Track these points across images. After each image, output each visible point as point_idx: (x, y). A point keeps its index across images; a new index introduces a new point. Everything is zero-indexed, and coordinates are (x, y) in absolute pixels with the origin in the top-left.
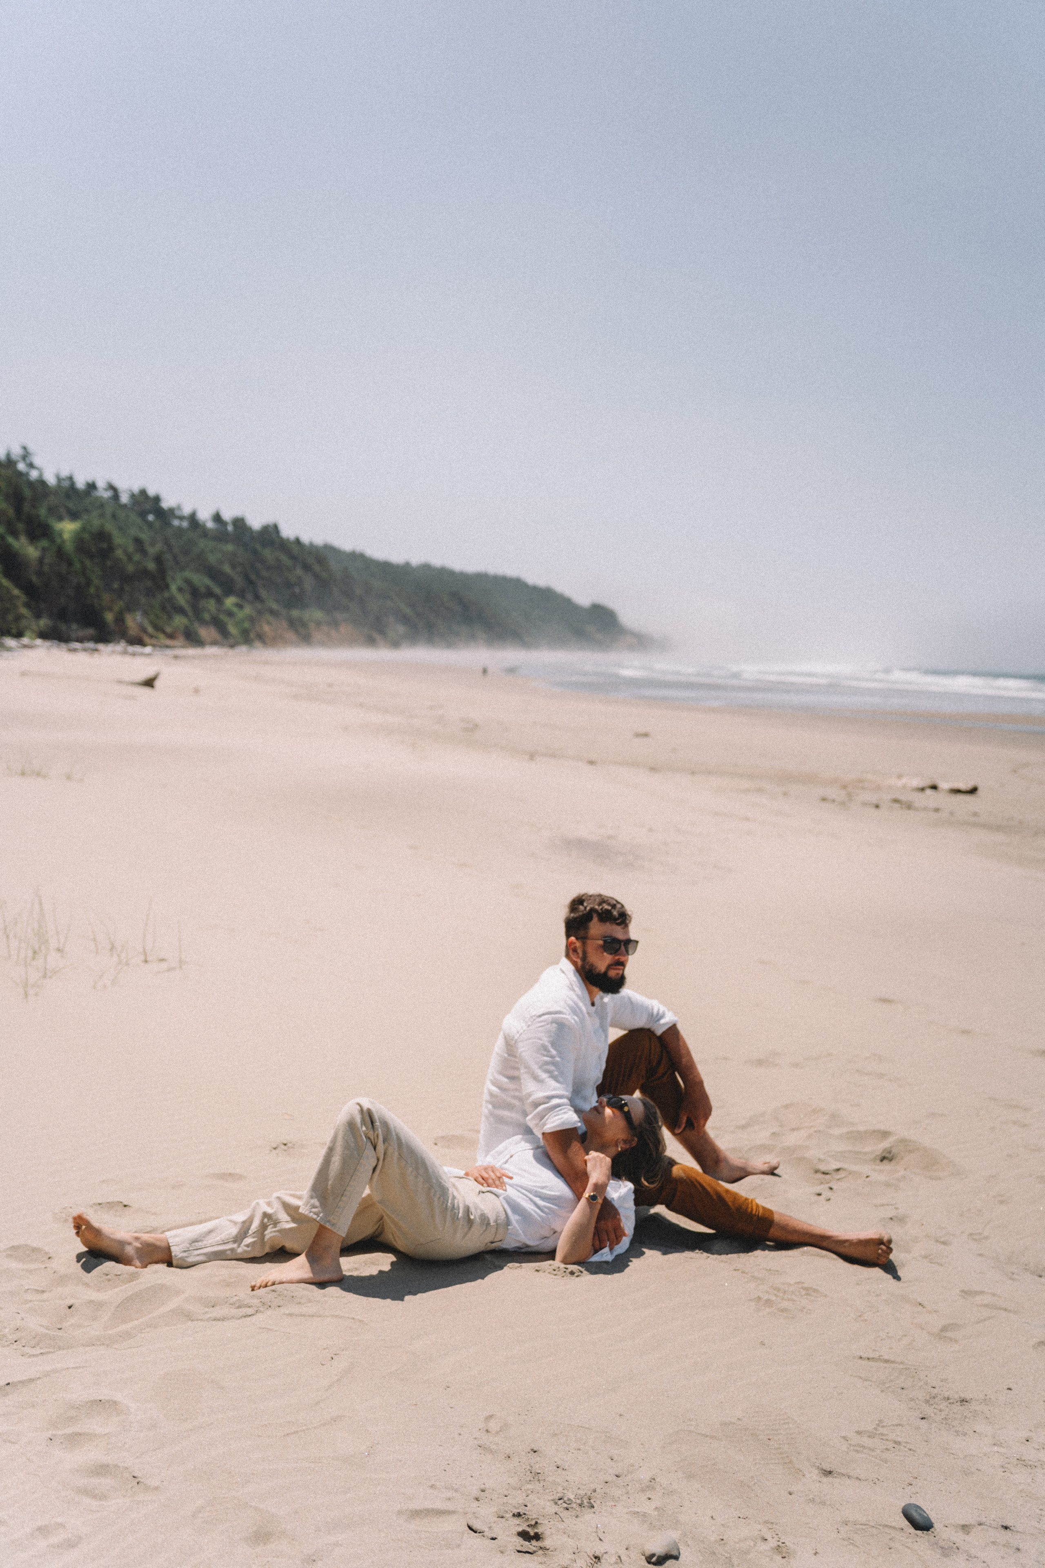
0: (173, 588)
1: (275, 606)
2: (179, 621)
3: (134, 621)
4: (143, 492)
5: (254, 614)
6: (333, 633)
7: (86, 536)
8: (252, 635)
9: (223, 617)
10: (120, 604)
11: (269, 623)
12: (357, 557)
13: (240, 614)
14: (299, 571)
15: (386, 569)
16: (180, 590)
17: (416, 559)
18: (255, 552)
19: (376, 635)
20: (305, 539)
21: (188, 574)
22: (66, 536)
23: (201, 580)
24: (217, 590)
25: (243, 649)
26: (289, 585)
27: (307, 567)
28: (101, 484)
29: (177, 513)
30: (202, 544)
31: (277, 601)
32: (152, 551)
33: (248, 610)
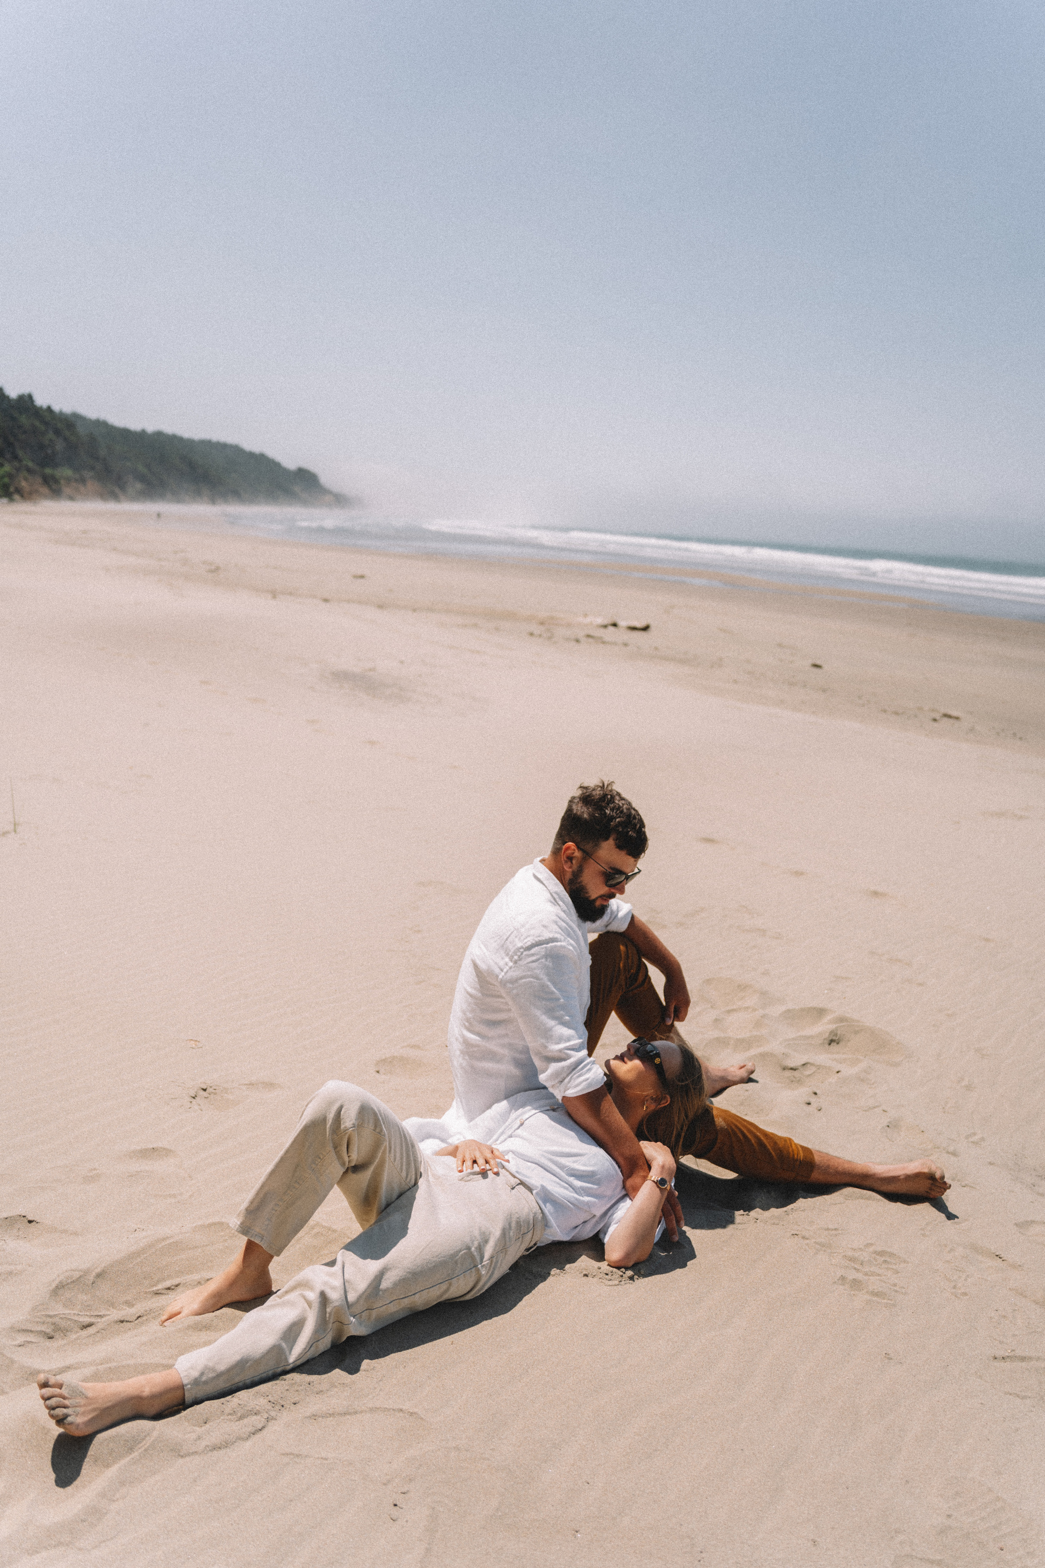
1: (30, 464)
5: (14, 472)
6: (82, 489)
8: (12, 489)
11: (26, 479)
12: (101, 424)
14: (51, 435)
15: (125, 434)
17: (151, 428)
18: (13, 419)
19: (117, 490)
20: (56, 408)
26: (42, 447)
27: (57, 432)
31: (33, 461)
33: (7, 468)
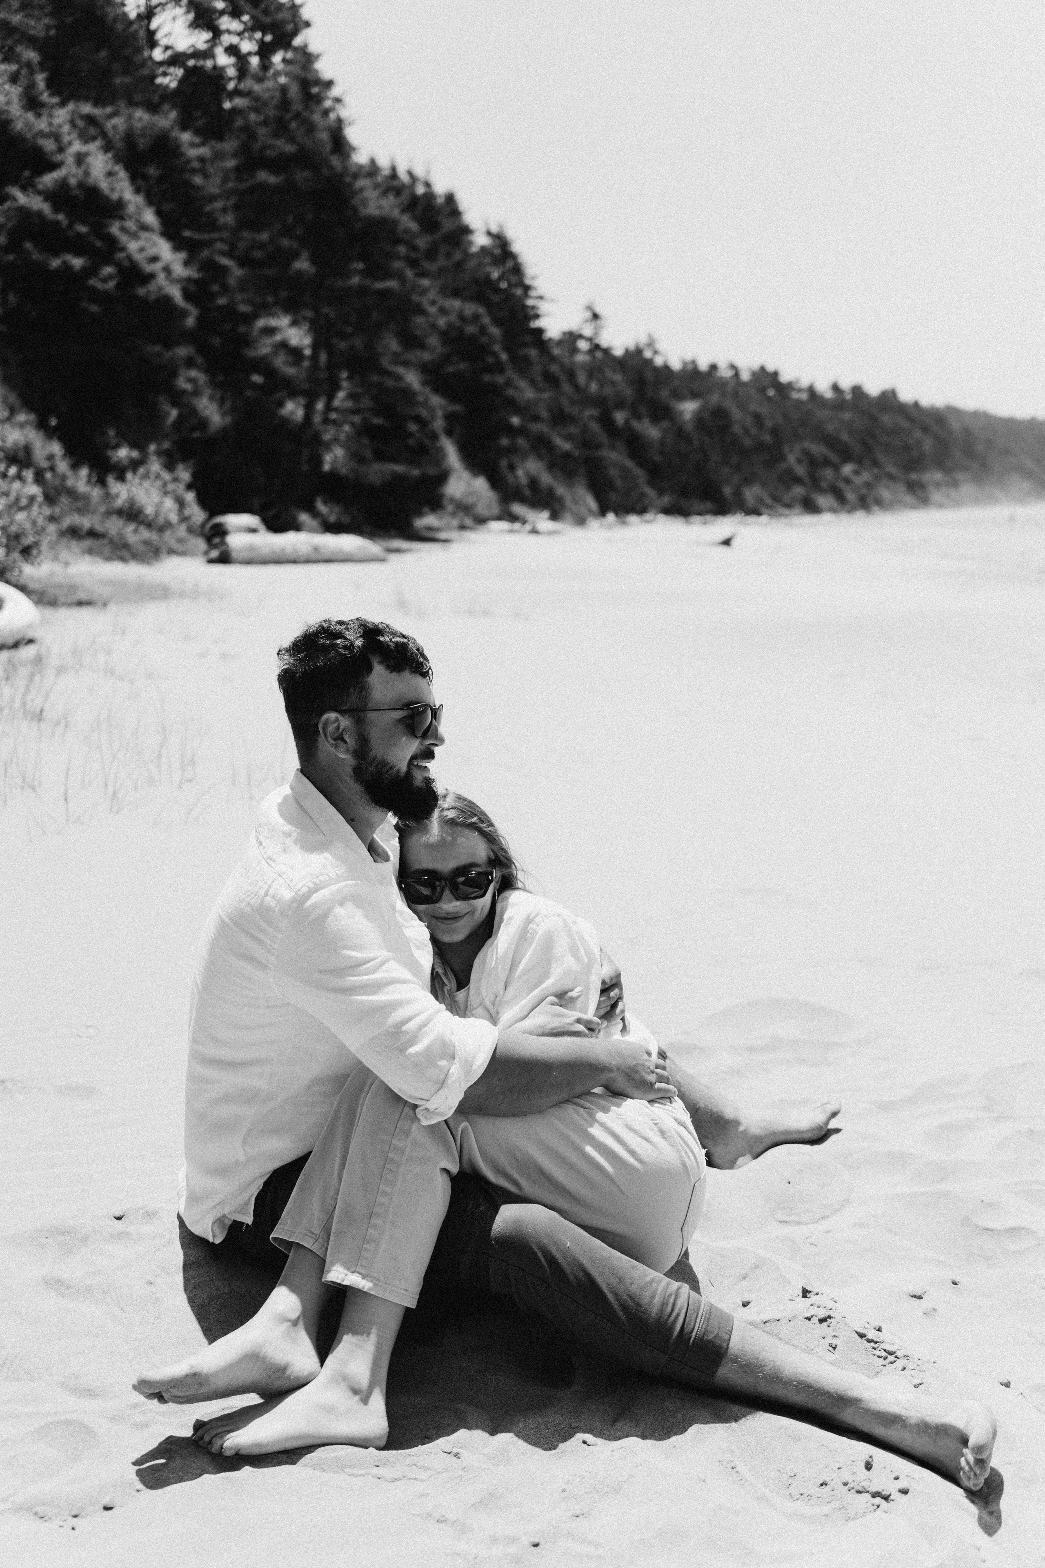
0: (791, 459)
1: (893, 470)
2: (798, 491)
3: (751, 494)
4: (763, 369)
5: (872, 480)
6: (954, 494)
7: (706, 415)
8: (870, 500)
9: (841, 485)
10: (736, 478)
11: (887, 487)
12: (980, 417)
13: (858, 480)
14: (918, 434)
15: (1012, 425)
16: (799, 461)
18: (875, 419)
20: (925, 402)
21: (807, 444)
22: (687, 416)
23: (818, 449)
24: (835, 458)
25: (860, 515)
26: (907, 448)
28: (722, 365)
29: (797, 386)
30: (821, 414)
31: (895, 465)
32: (769, 423)
33: (866, 476)
